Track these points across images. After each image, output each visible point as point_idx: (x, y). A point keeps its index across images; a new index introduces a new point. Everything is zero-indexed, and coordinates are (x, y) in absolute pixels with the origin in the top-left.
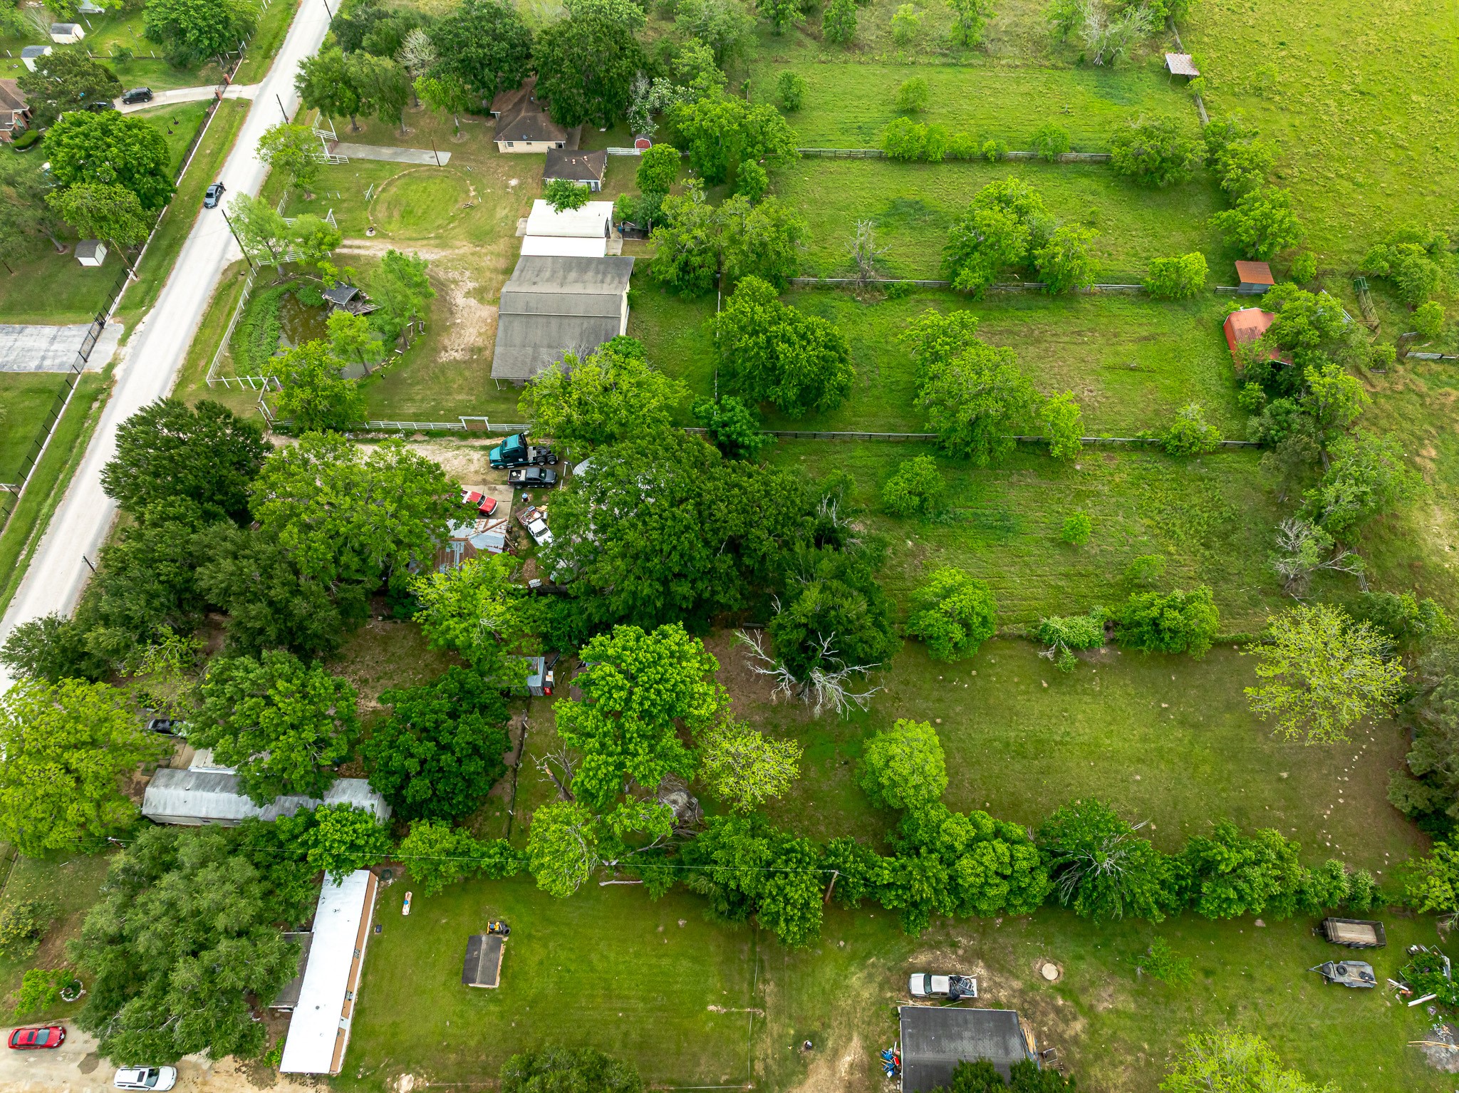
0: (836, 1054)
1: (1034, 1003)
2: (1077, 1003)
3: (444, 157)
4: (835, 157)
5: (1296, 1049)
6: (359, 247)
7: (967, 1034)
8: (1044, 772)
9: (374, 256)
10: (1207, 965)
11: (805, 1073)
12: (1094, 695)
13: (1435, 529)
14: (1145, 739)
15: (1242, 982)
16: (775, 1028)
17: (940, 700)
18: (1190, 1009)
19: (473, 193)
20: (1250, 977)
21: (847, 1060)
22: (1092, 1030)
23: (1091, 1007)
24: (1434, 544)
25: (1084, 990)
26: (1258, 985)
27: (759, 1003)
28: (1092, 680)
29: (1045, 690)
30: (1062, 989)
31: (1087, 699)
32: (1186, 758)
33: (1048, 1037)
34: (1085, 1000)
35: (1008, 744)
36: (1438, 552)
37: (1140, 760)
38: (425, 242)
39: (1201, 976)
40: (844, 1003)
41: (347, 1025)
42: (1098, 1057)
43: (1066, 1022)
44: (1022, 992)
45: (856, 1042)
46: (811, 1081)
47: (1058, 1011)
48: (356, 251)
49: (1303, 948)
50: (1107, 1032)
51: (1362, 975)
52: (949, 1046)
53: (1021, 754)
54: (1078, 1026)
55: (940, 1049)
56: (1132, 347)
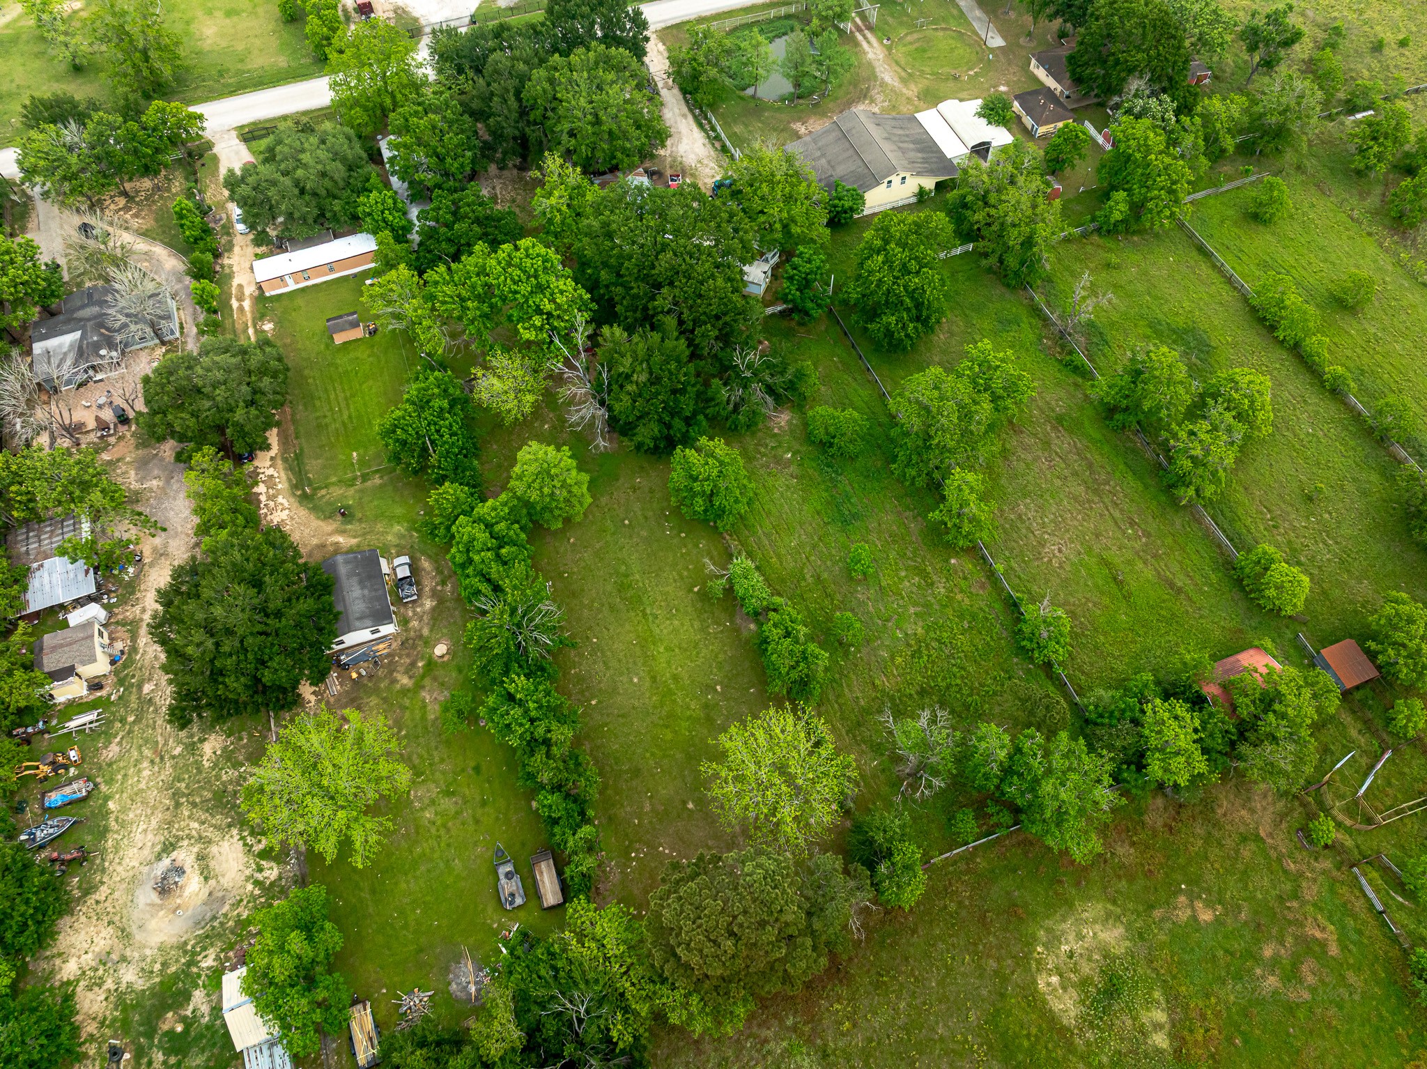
0: (343, 532)
1: (414, 647)
2: (423, 677)
3: (997, 41)
5: (432, 849)
6: (868, 42)
7: (366, 592)
8: (612, 608)
9: (865, 53)
10: (484, 768)
11: (326, 518)
12: (703, 630)
13: (1088, 932)
14: (675, 678)
15: (478, 798)
16: (351, 491)
17: (646, 518)
18: (442, 760)
19: (972, 73)
20: (484, 803)
21: (340, 539)
22: (405, 692)
23: (423, 687)
24: (1063, 932)
25: (435, 679)
26: (479, 811)
27: (365, 478)
28: (718, 624)
29: (690, 590)
30: (431, 664)
31: (697, 624)
32: (671, 715)
33: (391, 663)
34: (427, 682)
35: (627, 576)
36: (1054, 940)
37: (654, 679)
38: (900, 70)
39: (472, 764)
40: (380, 527)
41: (292, 286)
42: (385, 700)
43: (406, 672)
44: (421, 637)
45: (354, 541)
46: (320, 523)
47: (413, 664)
48: (865, 45)
49: (523, 844)
50: (407, 702)
51: (512, 895)
52: (354, 581)
53: (621, 588)
54: (405, 681)
55: (349, 576)
56: (1149, 574)
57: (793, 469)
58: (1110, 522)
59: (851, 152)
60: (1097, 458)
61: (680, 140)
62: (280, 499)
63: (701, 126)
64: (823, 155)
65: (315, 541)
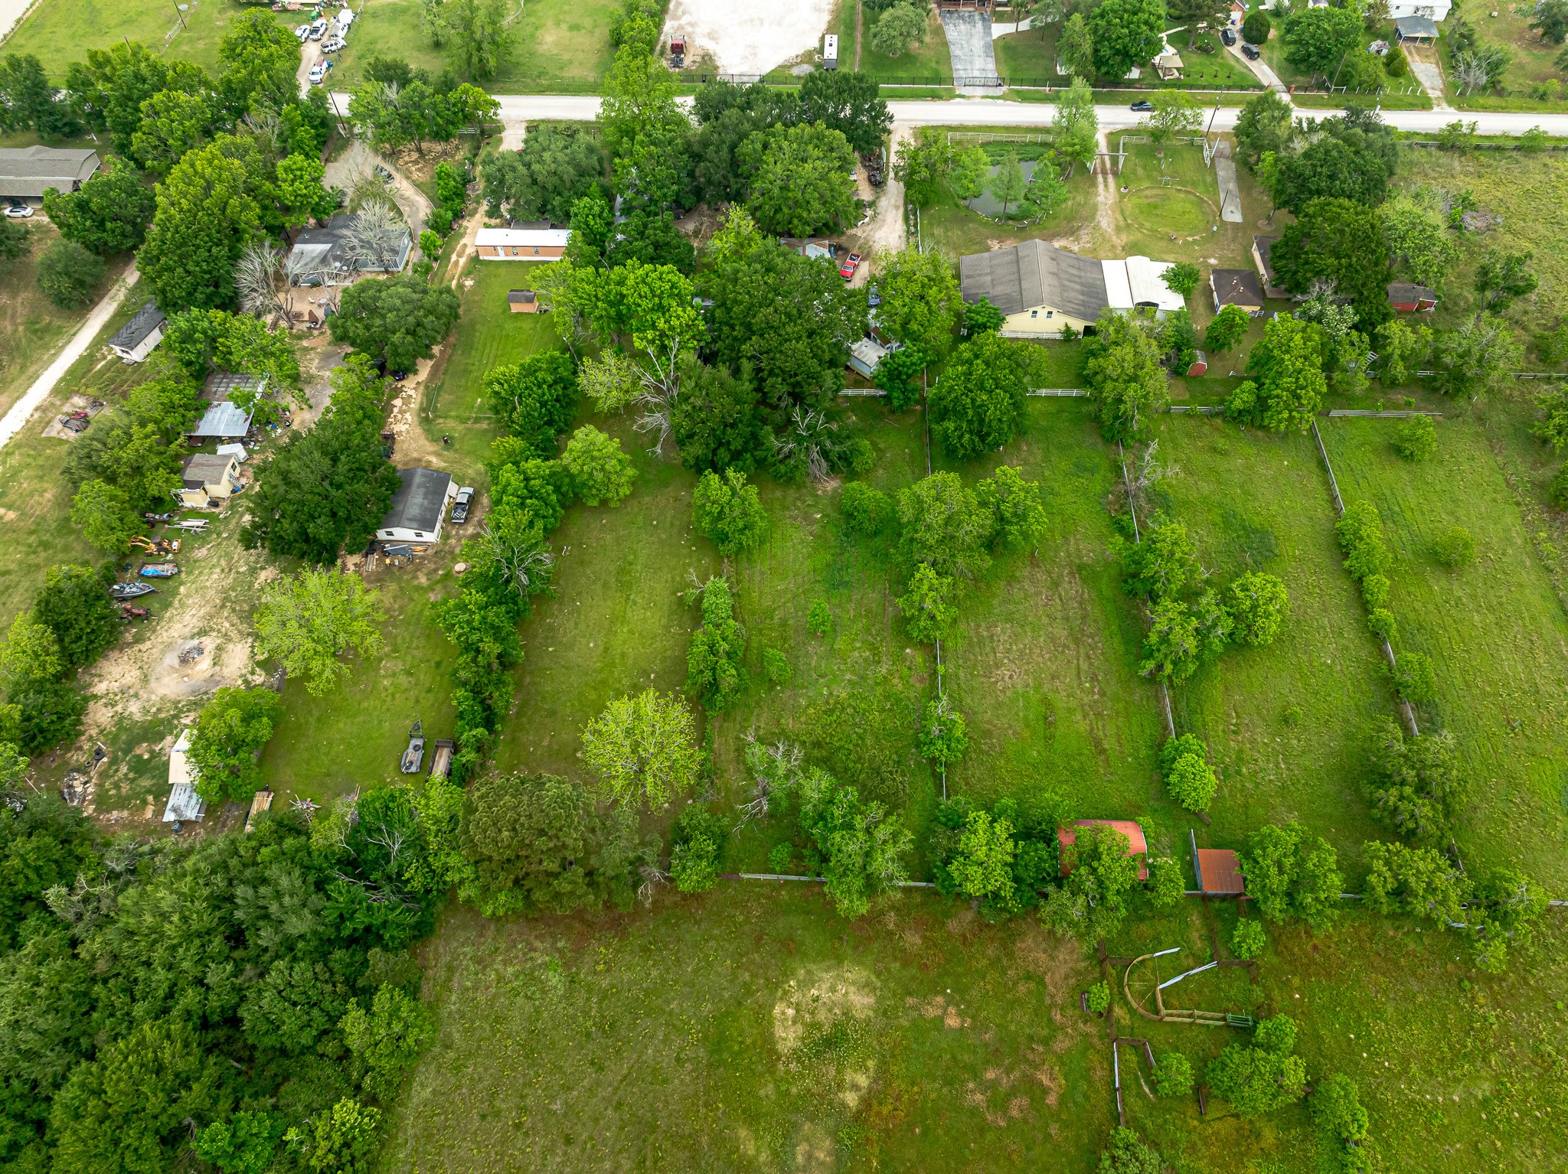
0: (437, 454)
1: (443, 558)
2: (438, 582)
3: (1233, 215)
4: (1328, 486)
5: (375, 708)
6: (1106, 186)
7: (426, 502)
8: (605, 585)
9: (1097, 195)
10: (444, 665)
12: (667, 628)
13: (842, 988)
14: (623, 655)
15: (427, 685)
16: (461, 427)
17: (672, 524)
18: (417, 648)
19: (1190, 239)
20: (429, 691)
21: (434, 460)
22: (419, 588)
23: (433, 590)
24: (821, 979)
25: (445, 587)
26: (423, 695)
27: (477, 420)
28: (681, 628)
29: (674, 593)
30: (448, 576)
31: (664, 621)
32: (603, 682)
33: (421, 563)
34: (438, 587)
35: (631, 564)
36: (810, 981)
37: (606, 649)
38: (1120, 218)
39: (438, 659)
40: (467, 461)
41: (502, 257)
42: (401, 589)
43: (427, 575)
44: (452, 552)
45: (443, 465)
46: (426, 443)
47: (436, 570)
48: (1101, 187)
49: (441, 731)
50: (416, 596)
51: (411, 763)
52: (422, 490)
53: (621, 571)
54: (423, 580)
55: (419, 487)
56: (1083, 727)
57: (816, 528)
58: (1074, 671)
59: (1015, 276)
60: (1094, 611)
61: (880, 228)
62: (408, 415)
63: (906, 219)
64: (991, 273)
65: (415, 455)
